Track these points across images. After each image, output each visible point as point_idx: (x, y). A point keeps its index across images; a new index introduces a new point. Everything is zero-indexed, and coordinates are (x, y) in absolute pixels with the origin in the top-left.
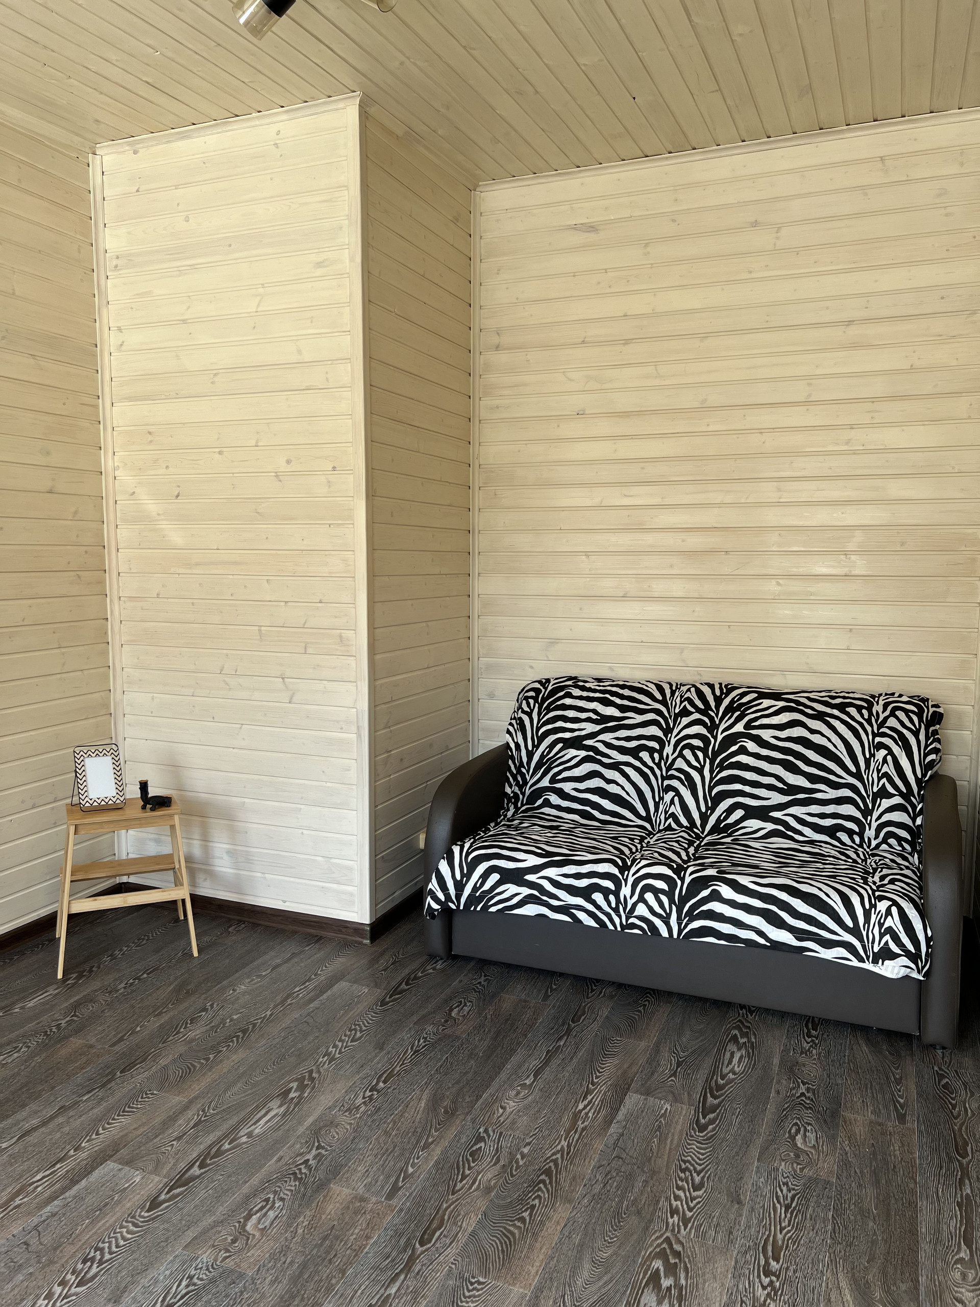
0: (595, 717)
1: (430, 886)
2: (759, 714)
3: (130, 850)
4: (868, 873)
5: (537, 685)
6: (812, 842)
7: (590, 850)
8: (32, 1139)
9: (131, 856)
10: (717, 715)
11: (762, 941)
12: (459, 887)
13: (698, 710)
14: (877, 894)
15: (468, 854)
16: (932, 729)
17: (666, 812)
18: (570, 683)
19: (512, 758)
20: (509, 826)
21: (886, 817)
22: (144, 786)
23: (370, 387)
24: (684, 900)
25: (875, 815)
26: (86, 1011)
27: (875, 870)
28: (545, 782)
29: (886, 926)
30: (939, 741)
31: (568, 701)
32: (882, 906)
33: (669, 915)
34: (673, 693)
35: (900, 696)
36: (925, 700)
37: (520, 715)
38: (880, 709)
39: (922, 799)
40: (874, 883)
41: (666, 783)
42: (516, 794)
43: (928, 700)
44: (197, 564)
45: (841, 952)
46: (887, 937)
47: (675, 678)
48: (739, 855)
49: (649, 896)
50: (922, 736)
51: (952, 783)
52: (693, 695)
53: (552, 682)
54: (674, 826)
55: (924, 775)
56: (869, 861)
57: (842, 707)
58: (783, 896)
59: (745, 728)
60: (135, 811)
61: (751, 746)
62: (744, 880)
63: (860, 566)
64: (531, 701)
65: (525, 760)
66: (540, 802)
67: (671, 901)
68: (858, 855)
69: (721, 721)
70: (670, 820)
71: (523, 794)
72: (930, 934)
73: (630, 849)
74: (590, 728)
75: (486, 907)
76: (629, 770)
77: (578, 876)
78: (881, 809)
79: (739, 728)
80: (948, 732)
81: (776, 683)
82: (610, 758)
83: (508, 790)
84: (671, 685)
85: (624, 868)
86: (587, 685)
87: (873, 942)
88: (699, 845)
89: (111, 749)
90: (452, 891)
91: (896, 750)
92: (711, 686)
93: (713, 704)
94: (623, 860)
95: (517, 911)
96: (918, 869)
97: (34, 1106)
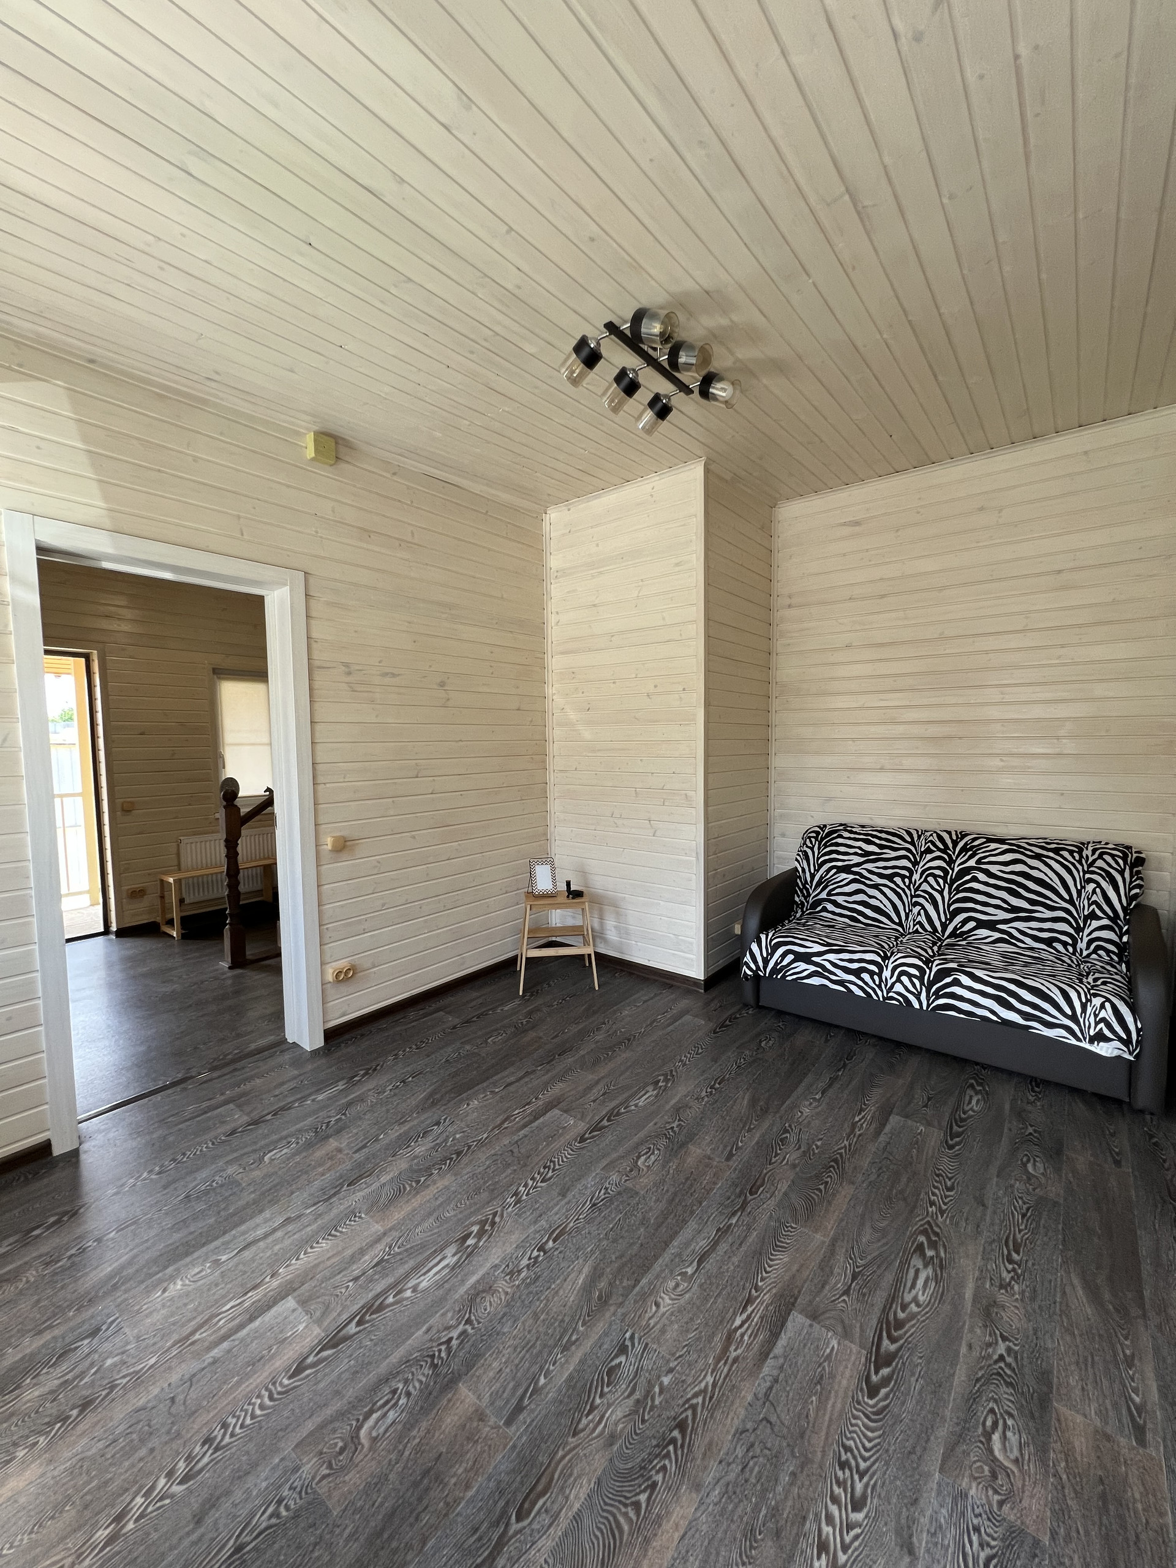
0: (860, 852)
1: (745, 959)
2: (988, 854)
3: (558, 921)
4: (1083, 976)
5: (817, 829)
6: (1032, 949)
7: (860, 944)
8: (512, 1088)
9: (558, 925)
10: (954, 853)
11: (994, 1018)
12: (766, 962)
13: (939, 849)
14: (1092, 991)
15: (771, 940)
16: (1135, 869)
17: (914, 920)
18: (841, 828)
19: (800, 877)
20: (798, 924)
21: (1095, 935)
22: (568, 884)
23: (708, 637)
24: (931, 984)
25: (1087, 932)
26: (536, 1016)
27: (1088, 974)
28: (824, 895)
29: (1100, 1016)
30: (1142, 879)
31: (840, 840)
32: (1097, 1002)
33: (920, 993)
34: (919, 837)
35: (1107, 844)
36: (1129, 848)
37: (805, 848)
38: (1089, 852)
39: (1127, 922)
40: (1089, 983)
41: (914, 900)
42: (802, 903)
43: (1131, 847)
44: (599, 750)
45: (1062, 1032)
46: (1102, 1025)
47: (921, 826)
48: (973, 955)
49: (904, 979)
50: (1127, 874)
51: (1154, 912)
52: (935, 838)
53: (828, 827)
54: (920, 930)
55: (1129, 904)
56: (1082, 966)
57: (1056, 851)
58: (1012, 987)
59: (976, 863)
60: (562, 899)
61: (981, 877)
62: (979, 973)
63: (1069, 747)
64: (813, 840)
65: (809, 879)
66: (819, 908)
67: (922, 983)
68: (1072, 961)
69: (957, 858)
70: (918, 926)
71: (808, 902)
72: (1139, 1026)
73: (889, 945)
74: (857, 859)
75: (784, 976)
76: (885, 890)
77: (851, 961)
78: (1091, 928)
79: (972, 863)
80: (1149, 872)
81: (1000, 831)
82: (871, 880)
83: (797, 899)
84: (918, 832)
85: (885, 958)
86: (854, 830)
87: (1089, 1027)
88: (941, 945)
89: (549, 861)
90: (761, 964)
91: (1104, 884)
92: (949, 833)
93: (950, 845)
94: (885, 953)
95: (805, 981)
96: (1126, 974)
97: (512, 1069)
